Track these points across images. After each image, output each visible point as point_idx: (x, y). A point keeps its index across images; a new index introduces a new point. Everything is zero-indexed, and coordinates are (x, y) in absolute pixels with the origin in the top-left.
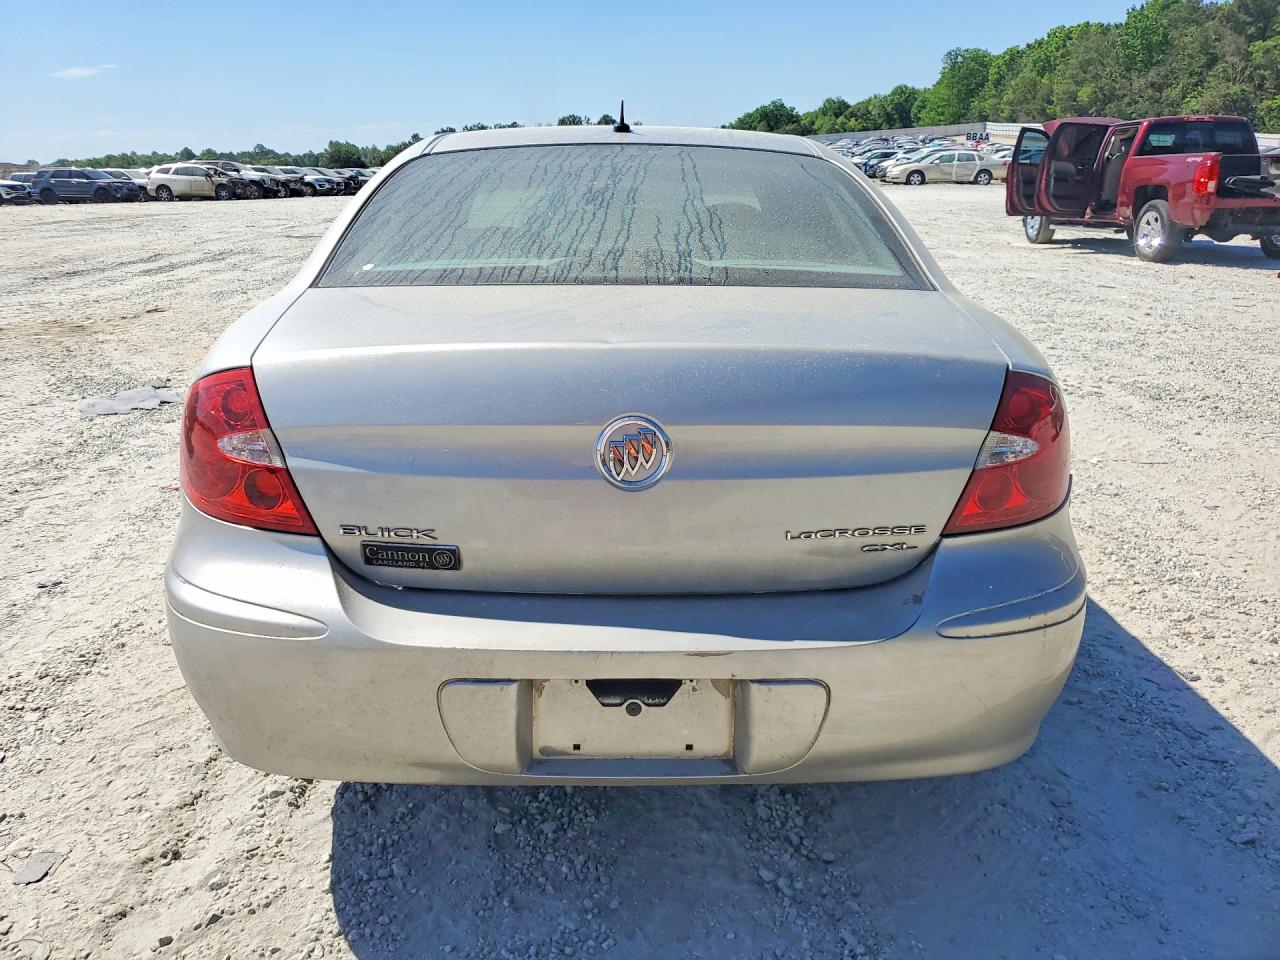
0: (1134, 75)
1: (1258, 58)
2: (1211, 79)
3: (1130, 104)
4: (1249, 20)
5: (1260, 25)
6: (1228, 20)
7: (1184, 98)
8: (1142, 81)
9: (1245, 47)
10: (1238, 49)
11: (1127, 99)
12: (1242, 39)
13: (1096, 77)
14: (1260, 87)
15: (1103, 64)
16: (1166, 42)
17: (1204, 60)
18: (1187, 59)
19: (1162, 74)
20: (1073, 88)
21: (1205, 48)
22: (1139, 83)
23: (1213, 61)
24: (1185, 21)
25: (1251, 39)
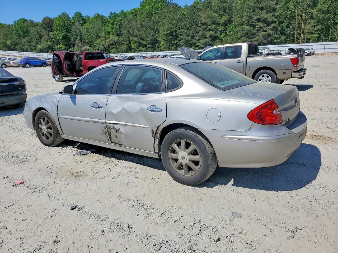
0: (21, 38)
1: (52, 36)
2: (42, 41)
3: (23, 46)
4: (47, 27)
5: (50, 28)
6: (42, 27)
7: (36, 45)
8: (24, 40)
9: (48, 33)
10: (46, 34)
11: (21, 45)
12: (47, 32)
13: (11, 38)
14: (54, 43)
15: (12, 35)
16: (27, 31)
17: (39, 36)
18: (35, 36)
19: (29, 38)
20: (4, 41)
21: (38, 33)
22: (23, 41)
23: (41, 37)
24: (31, 26)
25: (49, 32)
